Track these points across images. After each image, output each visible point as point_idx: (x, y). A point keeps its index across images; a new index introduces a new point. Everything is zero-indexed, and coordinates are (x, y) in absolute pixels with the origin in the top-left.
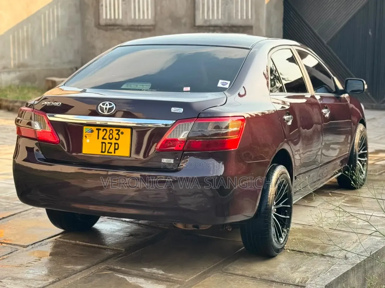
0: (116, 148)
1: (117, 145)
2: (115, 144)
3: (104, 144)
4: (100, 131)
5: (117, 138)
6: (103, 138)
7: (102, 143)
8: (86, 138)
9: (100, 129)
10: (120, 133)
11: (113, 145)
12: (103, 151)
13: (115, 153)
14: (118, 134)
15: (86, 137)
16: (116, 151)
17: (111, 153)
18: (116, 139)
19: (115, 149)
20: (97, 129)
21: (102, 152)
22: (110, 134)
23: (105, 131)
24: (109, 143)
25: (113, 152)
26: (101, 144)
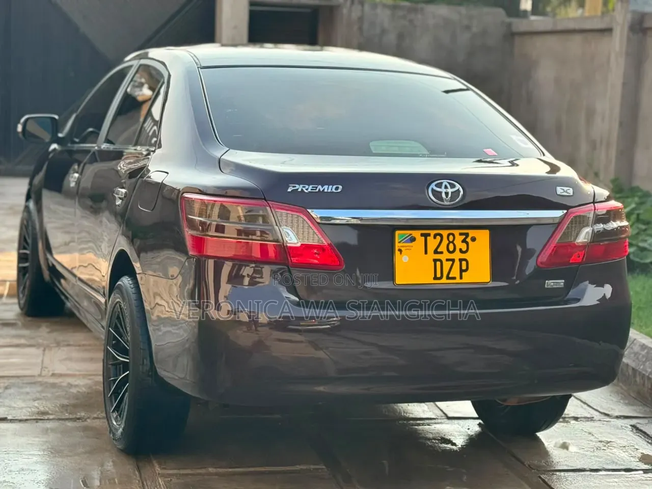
0: (464, 267)
1: (464, 263)
2: (461, 260)
3: (438, 263)
4: (428, 238)
5: (464, 249)
6: (436, 252)
7: (435, 261)
8: (401, 253)
9: (429, 235)
10: (468, 240)
11: (457, 263)
12: (439, 275)
13: (461, 278)
14: (464, 241)
15: (400, 250)
16: (464, 274)
17: (454, 278)
18: (461, 251)
19: (462, 271)
20: (422, 235)
21: (435, 278)
22: (450, 242)
23: (438, 238)
24: (447, 260)
25: (458, 276)
26: (433, 263)
